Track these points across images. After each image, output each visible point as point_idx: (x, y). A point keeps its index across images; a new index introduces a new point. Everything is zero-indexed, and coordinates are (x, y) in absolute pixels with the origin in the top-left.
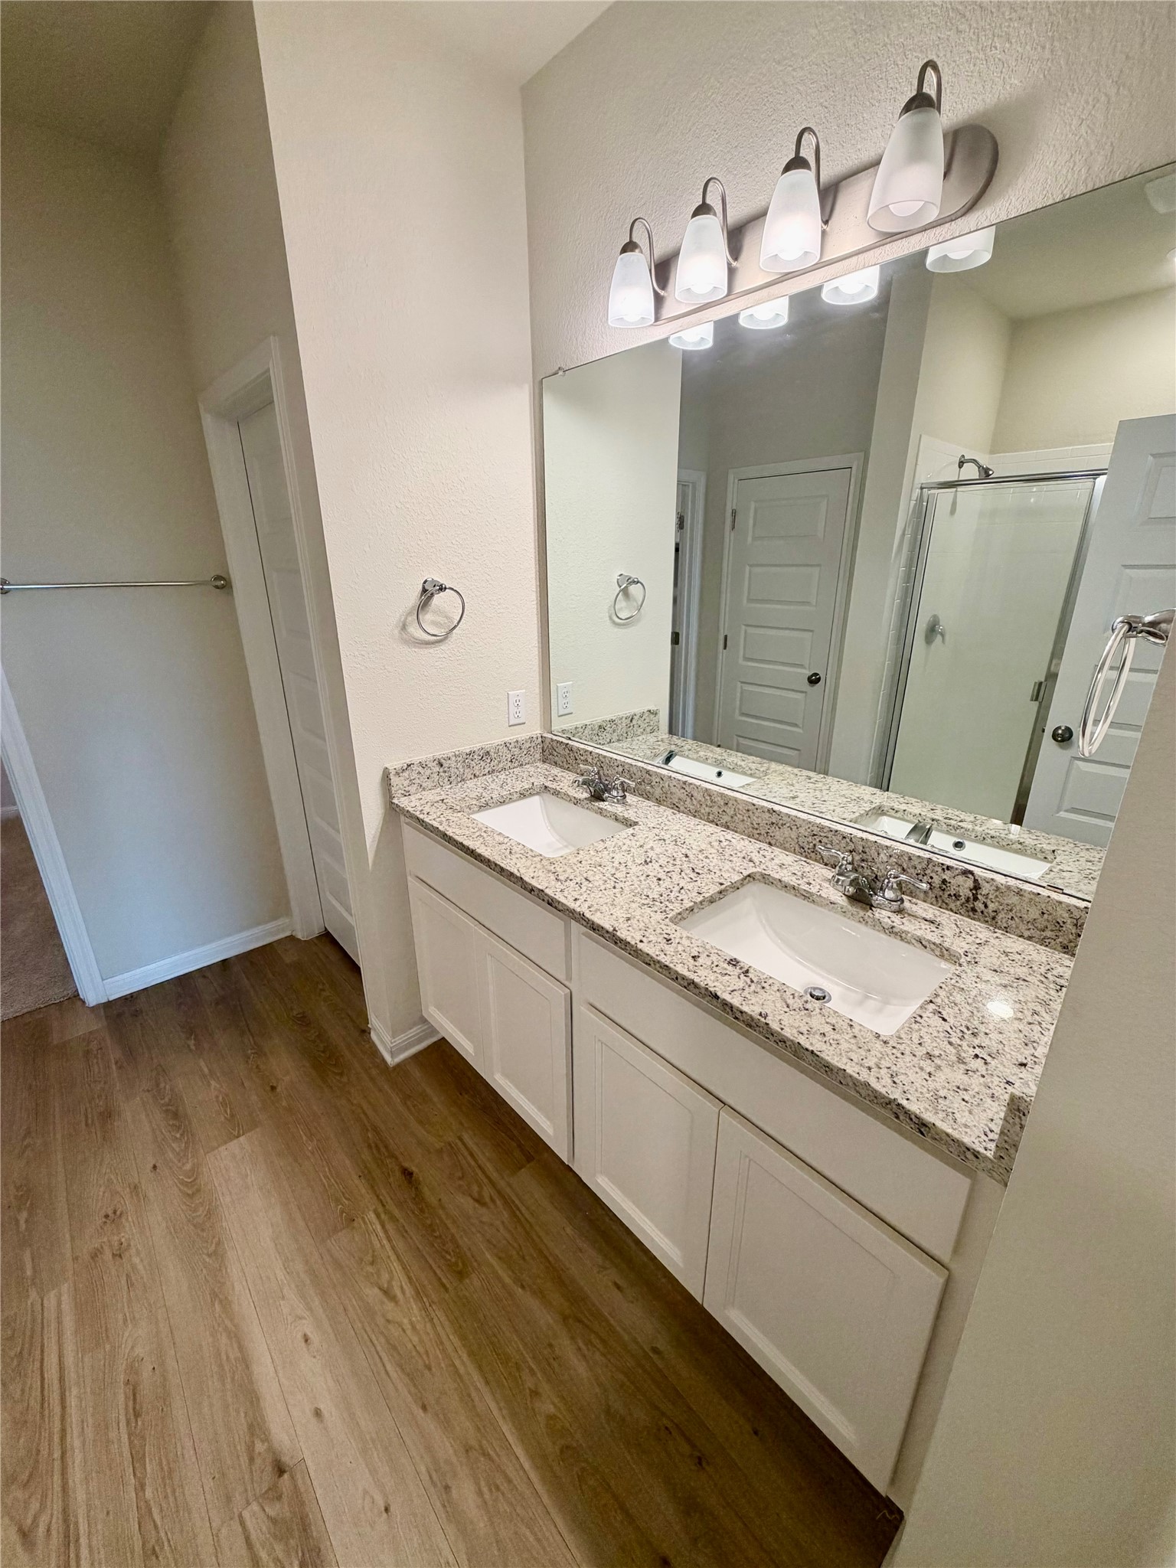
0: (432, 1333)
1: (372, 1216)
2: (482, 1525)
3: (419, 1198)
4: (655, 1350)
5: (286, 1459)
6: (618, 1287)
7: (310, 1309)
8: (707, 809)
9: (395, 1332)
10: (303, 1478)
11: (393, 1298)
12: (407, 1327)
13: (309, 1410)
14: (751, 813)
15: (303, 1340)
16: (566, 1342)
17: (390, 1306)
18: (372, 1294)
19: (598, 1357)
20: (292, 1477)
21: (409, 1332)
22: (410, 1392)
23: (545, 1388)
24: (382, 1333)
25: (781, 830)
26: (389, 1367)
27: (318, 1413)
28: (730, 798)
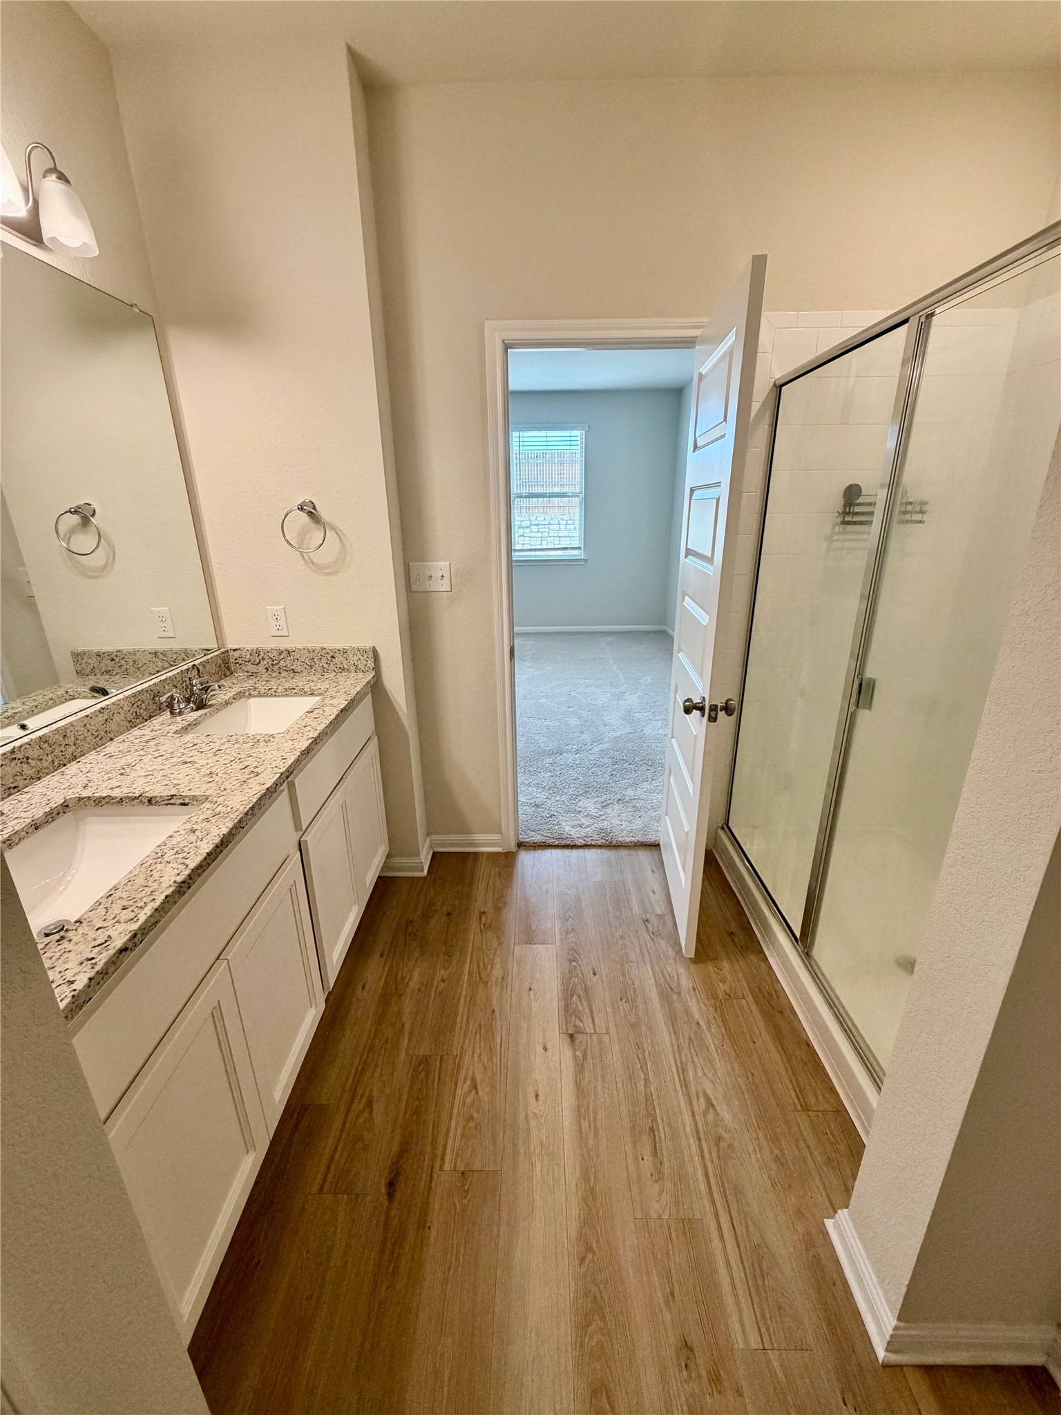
0: (467, 1042)
1: (447, 1167)
2: (497, 960)
3: (403, 1150)
4: (382, 955)
5: (569, 1040)
6: (364, 987)
7: (527, 1117)
8: (50, 758)
9: (485, 1058)
10: (562, 1025)
11: (473, 1080)
12: (476, 1056)
13: (550, 1053)
14: (88, 726)
15: (539, 1097)
16: (412, 984)
17: (479, 1077)
18: (484, 1096)
19: (405, 970)
20: (567, 1030)
21: (478, 1051)
22: (496, 1023)
23: (438, 978)
24: (493, 1063)
25: (114, 720)
26: (499, 1041)
27: (545, 1049)
28: (65, 728)
